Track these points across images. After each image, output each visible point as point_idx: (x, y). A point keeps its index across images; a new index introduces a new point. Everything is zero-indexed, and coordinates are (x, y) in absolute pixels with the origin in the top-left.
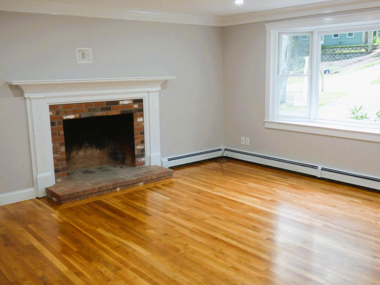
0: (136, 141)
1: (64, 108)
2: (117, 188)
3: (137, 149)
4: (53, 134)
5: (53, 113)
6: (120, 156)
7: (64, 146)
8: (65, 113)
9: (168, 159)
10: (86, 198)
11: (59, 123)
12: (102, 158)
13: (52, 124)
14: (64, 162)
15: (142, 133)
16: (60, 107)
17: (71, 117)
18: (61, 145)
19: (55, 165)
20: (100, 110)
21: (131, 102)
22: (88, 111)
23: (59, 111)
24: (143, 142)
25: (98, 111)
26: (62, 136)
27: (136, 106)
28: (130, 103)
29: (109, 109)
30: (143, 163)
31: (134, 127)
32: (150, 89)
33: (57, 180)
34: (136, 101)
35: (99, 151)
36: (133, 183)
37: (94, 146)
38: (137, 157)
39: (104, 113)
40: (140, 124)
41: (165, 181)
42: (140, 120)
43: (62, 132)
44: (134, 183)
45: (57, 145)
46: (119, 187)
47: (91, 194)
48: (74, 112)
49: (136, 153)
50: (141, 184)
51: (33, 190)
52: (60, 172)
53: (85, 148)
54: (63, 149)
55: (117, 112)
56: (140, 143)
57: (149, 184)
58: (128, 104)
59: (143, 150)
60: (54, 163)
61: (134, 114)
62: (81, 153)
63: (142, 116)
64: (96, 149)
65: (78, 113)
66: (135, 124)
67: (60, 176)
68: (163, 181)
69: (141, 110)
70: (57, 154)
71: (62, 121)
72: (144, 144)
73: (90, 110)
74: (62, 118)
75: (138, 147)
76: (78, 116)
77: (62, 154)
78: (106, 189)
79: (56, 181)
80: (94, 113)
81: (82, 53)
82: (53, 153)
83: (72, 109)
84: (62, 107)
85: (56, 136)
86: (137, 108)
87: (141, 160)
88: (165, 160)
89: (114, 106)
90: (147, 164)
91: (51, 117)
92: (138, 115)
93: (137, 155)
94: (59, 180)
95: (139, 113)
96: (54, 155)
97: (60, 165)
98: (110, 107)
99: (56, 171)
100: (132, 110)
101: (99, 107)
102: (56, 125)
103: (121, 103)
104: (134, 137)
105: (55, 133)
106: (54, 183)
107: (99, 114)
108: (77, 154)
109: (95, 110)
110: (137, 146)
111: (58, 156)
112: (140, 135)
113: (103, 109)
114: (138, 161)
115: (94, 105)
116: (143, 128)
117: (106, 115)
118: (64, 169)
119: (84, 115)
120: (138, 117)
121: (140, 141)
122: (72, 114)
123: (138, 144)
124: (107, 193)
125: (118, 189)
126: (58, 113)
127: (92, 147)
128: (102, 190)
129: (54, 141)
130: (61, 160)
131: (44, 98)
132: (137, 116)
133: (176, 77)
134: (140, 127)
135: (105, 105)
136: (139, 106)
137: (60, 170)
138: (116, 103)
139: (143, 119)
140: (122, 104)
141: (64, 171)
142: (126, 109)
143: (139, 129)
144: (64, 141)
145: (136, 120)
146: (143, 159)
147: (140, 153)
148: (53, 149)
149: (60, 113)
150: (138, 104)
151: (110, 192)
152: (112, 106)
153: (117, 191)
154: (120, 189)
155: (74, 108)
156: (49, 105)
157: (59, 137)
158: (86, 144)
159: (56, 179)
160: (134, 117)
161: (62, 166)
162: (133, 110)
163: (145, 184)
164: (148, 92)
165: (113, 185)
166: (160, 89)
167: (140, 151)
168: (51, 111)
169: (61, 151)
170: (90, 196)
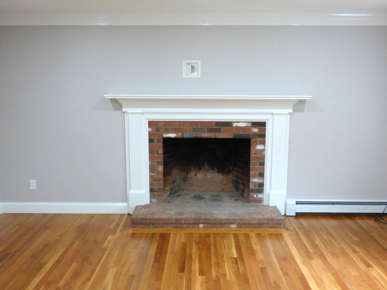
0: (252, 173)
1: (164, 125)
2: (200, 224)
3: (253, 182)
4: (151, 152)
5: (152, 130)
6: (241, 186)
7: (162, 165)
8: (166, 131)
9: (296, 202)
10: (160, 226)
11: (159, 141)
12: (225, 185)
13: (151, 141)
14: (161, 182)
15: (262, 164)
16: (160, 124)
17: (172, 135)
18: (159, 163)
19: (151, 184)
20: (206, 131)
21: (249, 125)
22: (192, 131)
23: (159, 128)
24: (262, 175)
25: (204, 132)
26: (160, 154)
27: (255, 130)
28: (247, 126)
29: (219, 131)
30: (260, 201)
31: (251, 156)
32: (275, 111)
33: (152, 200)
34: (255, 124)
35: (222, 176)
36: (220, 223)
37: (216, 169)
38: (251, 192)
39: (212, 135)
40: (260, 153)
41: (267, 230)
42: (259, 147)
43: (161, 151)
44: (223, 223)
45: (154, 164)
46: (202, 223)
47: (167, 224)
48: (175, 131)
49: (252, 186)
50: (233, 226)
51: (127, 205)
52: (156, 192)
53: (205, 171)
54: (161, 168)
55: (229, 135)
56: (257, 175)
57: (244, 229)
58: (245, 127)
59: (261, 185)
60: (150, 181)
61: (252, 140)
62: (200, 175)
63: (263, 143)
64: (218, 174)
65: (180, 132)
66: (252, 151)
67: (156, 196)
68: (266, 229)
69: (262, 136)
70: (153, 173)
71: (162, 138)
72: (263, 178)
73: (194, 130)
74: (162, 135)
75: (255, 180)
76: (180, 135)
77: (159, 173)
78: (185, 221)
79: (150, 201)
80: (199, 133)
81: (192, 66)
82: (150, 171)
83: (173, 127)
84: (163, 124)
85: (154, 153)
86: (256, 132)
87: (257, 196)
88: (292, 202)
89: (225, 128)
90: (265, 203)
91: (150, 134)
92: (258, 141)
93: (252, 189)
94: (154, 201)
95: (259, 139)
96: (150, 173)
97: (156, 184)
98: (220, 129)
99: (152, 190)
100: (249, 135)
101: (206, 128)
102: (155, 142)
103: (235, 125)
104: (250, 167)
105: (153, 150)
106: (148, 202)
107: (206, 135)
108: (195, 175)
109: (200, 130)
110: (253, 179)
111: (155, 175)
112: (258, 165)
113: (211, 130)
114: (254, 197)
115: (199, 125)
116: (263, 158)
117: (215, 138)
118: (159, 190)
119: (187, 135)
120: (257, 144)
121: (257, 172)
122: (174, 132)
123: (255, 176)
124: (186, 227)
125: (201, 226)
126: (158, 130)
127: (214, 170)
128: (180, 222)
129: (151, 158)
130: (158, 180)
131: (143, 113)
132: (256, 142)
133: (311, 97)
134: (258, 156)
135: (214, 126)
136: (260, 130)
137: (156, 190)
138: (228, 124)
139: (265, 146)
140: (237, 126)
141: (160, 192)
142: (241, 133)
143: (257, 158)
144: (162, 161)
145: (255, 147)
146: (260, 196)
147: (257, 188)
148: (150, 167)
149: (160, 130)
150: (259, 128)
151: (191, 227)
152: (222, 128)
153: (199, 227)
154: (204, 226)
155: (176, 126)
156: (149, 121)
157: (157, 155)
158: (207, 167)
159: (150, 199)
160: (251, 143)
161: (158, 187)
162: (251, 135)
163: (238, 227)
164: (273, 114)
165: (195, 219)
166: (291, 111)
167: (257, 185)
168: (150, 128)
169: (158, 171)
170: (165, 226)
